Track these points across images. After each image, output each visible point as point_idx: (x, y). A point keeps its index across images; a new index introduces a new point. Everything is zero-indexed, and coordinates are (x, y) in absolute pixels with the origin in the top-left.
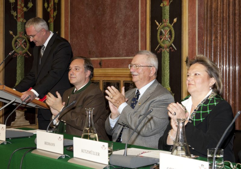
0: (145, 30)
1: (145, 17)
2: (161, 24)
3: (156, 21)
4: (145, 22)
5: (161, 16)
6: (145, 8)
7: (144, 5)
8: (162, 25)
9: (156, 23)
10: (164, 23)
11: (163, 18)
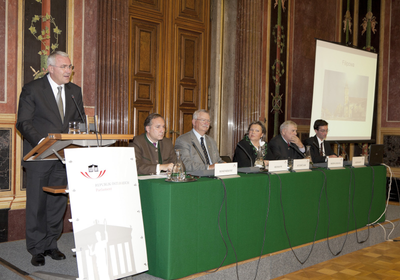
0: (14, 74)
1: (14, 59)
2: (38, 71)
3: (31, 67)
4: (14, 66)
5: (40, 64)
6: (14, 50)
7: (14, 47)
8: (40, 73)
9: (31, 69)
10: (43, 71)
11: (41, 66)
